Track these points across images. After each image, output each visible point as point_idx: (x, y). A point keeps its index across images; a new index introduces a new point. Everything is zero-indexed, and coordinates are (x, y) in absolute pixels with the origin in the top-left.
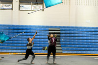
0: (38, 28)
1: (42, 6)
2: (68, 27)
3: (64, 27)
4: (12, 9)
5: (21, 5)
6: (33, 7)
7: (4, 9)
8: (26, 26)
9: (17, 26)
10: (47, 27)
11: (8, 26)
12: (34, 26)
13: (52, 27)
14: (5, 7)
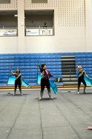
0: (49, 57)
1: (51, 30)
2: (84, 53)
3: (79, 54)
4: (17, 35)
5: (27, 30)
6: (41, 32)
7: (7, 35)
8: (34, 54)
9: (24, 55)
10: (59, 54)
11: (14, 55)
12: (44, 54)
13: (64, 54)
14: (9, 33)
